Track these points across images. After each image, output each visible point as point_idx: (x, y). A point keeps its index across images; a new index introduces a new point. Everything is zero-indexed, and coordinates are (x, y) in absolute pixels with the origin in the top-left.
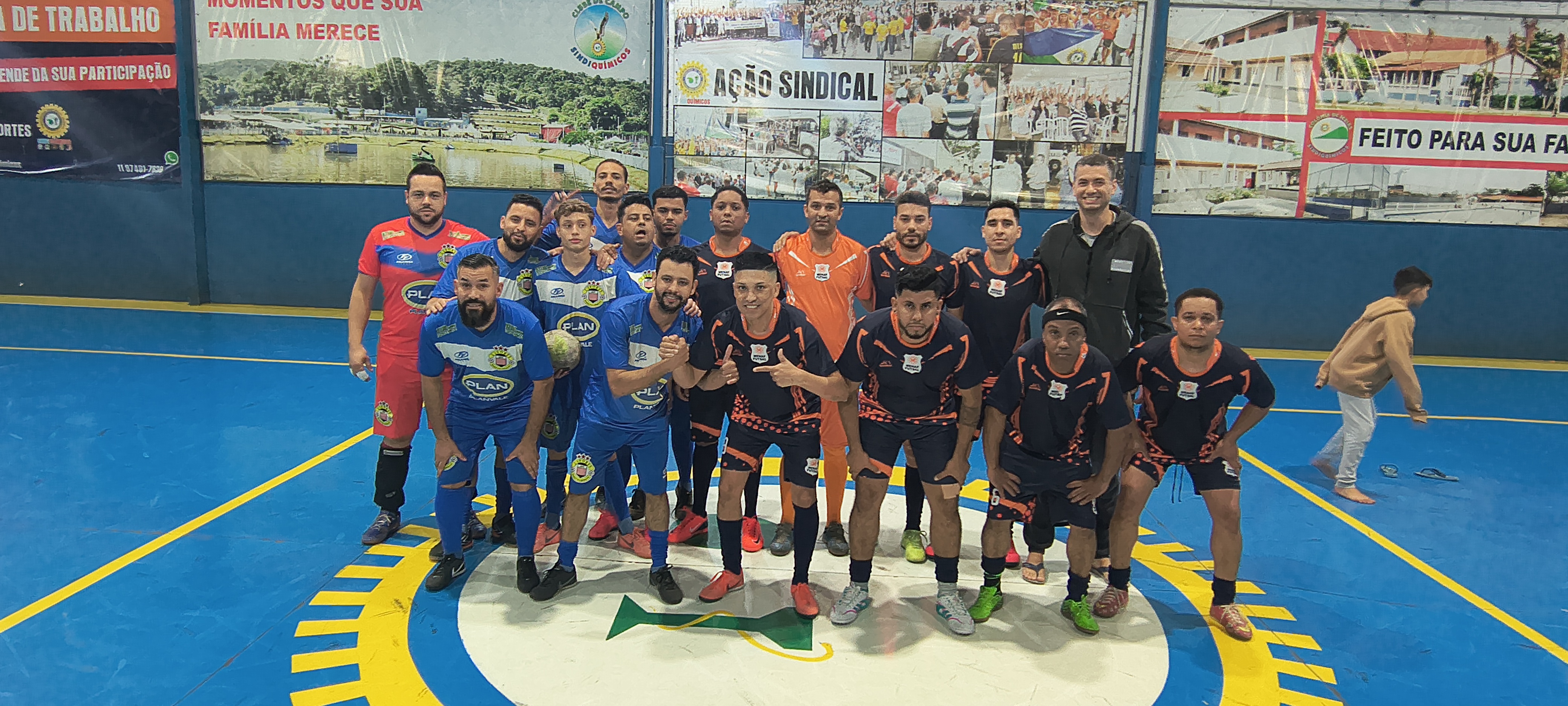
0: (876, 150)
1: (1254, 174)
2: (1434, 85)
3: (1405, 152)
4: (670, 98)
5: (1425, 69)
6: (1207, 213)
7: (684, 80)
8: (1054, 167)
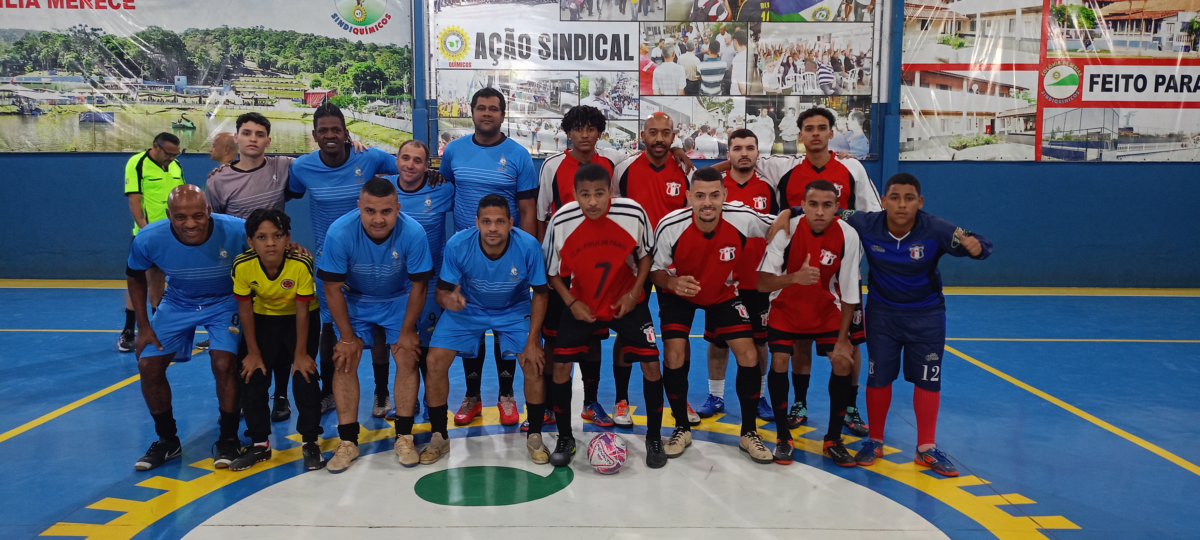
0: (634, 108)
1: (993, 121)
2: (1155, 32)
3: (1132, 96)
4: (432, 62)
5: (1146, 17)
6: (951, 160)
7: (445, 44)
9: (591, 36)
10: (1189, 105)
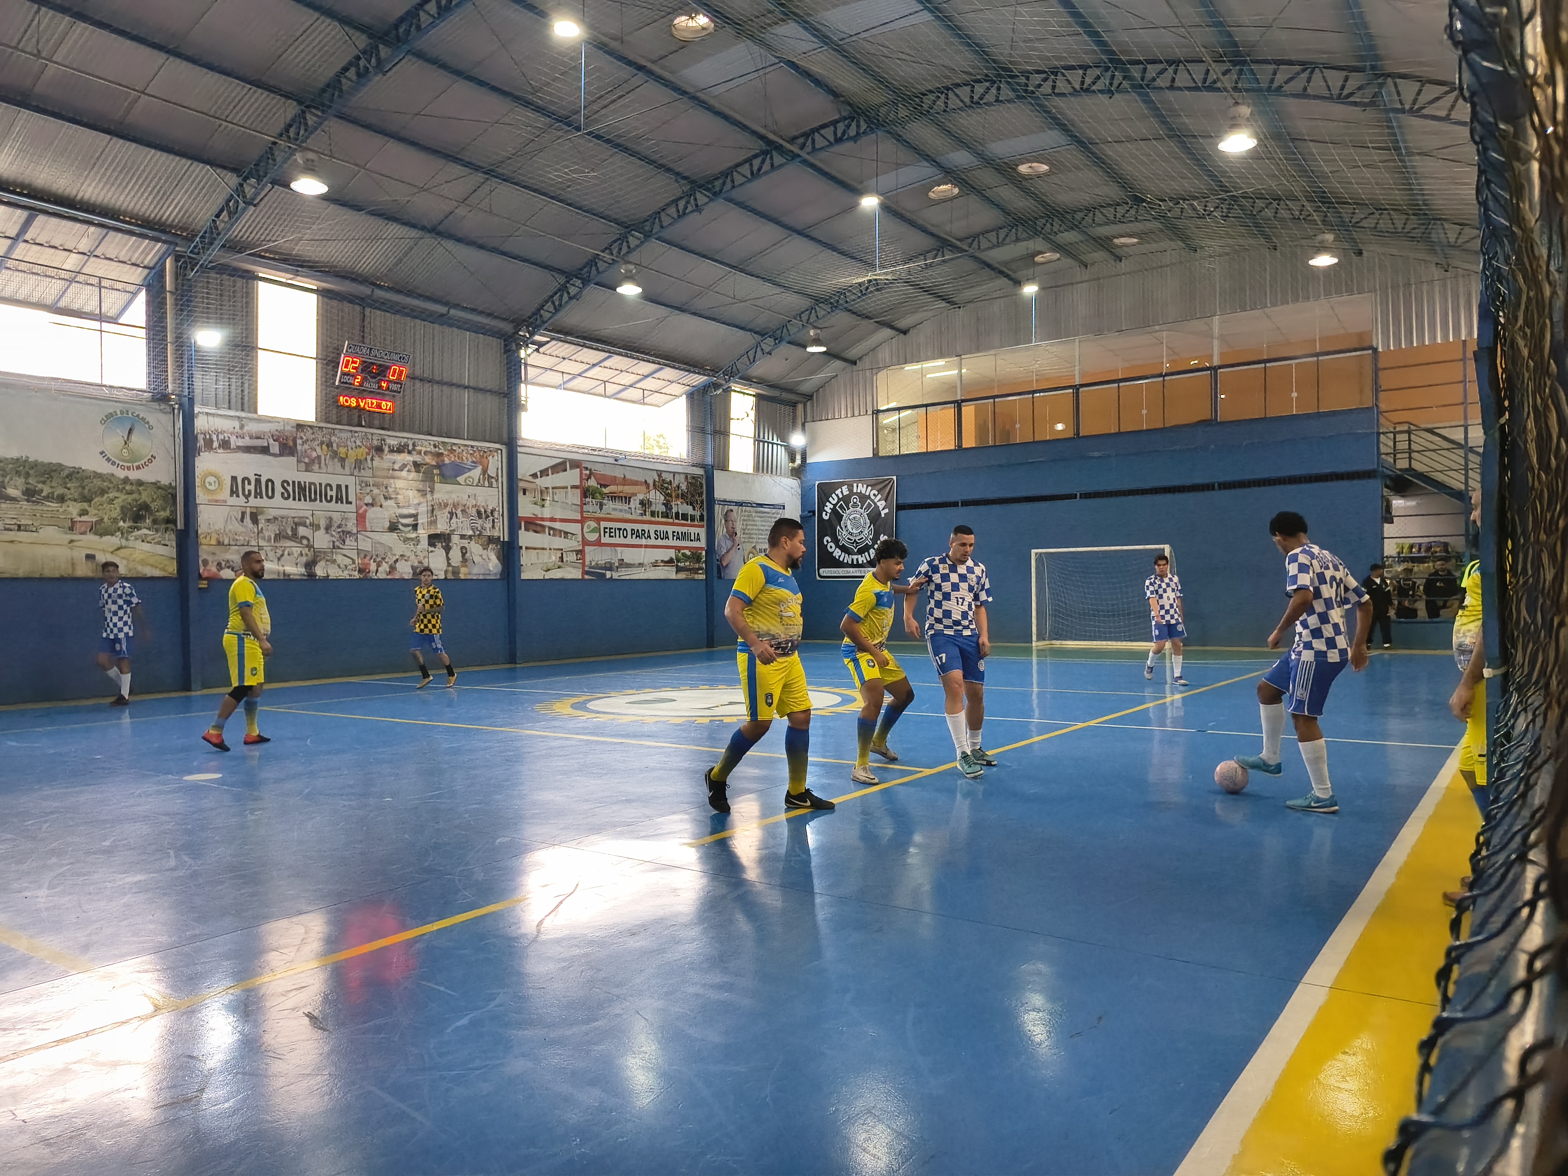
0: (354, 540)
1: (562, 554)
2: (629, 504)
3: (622, 541)
5: (625, 495)
6: (543, 578)
7: (205, 483)
8: (464, 551)
9: (320, 484)
10: (646, 546)
